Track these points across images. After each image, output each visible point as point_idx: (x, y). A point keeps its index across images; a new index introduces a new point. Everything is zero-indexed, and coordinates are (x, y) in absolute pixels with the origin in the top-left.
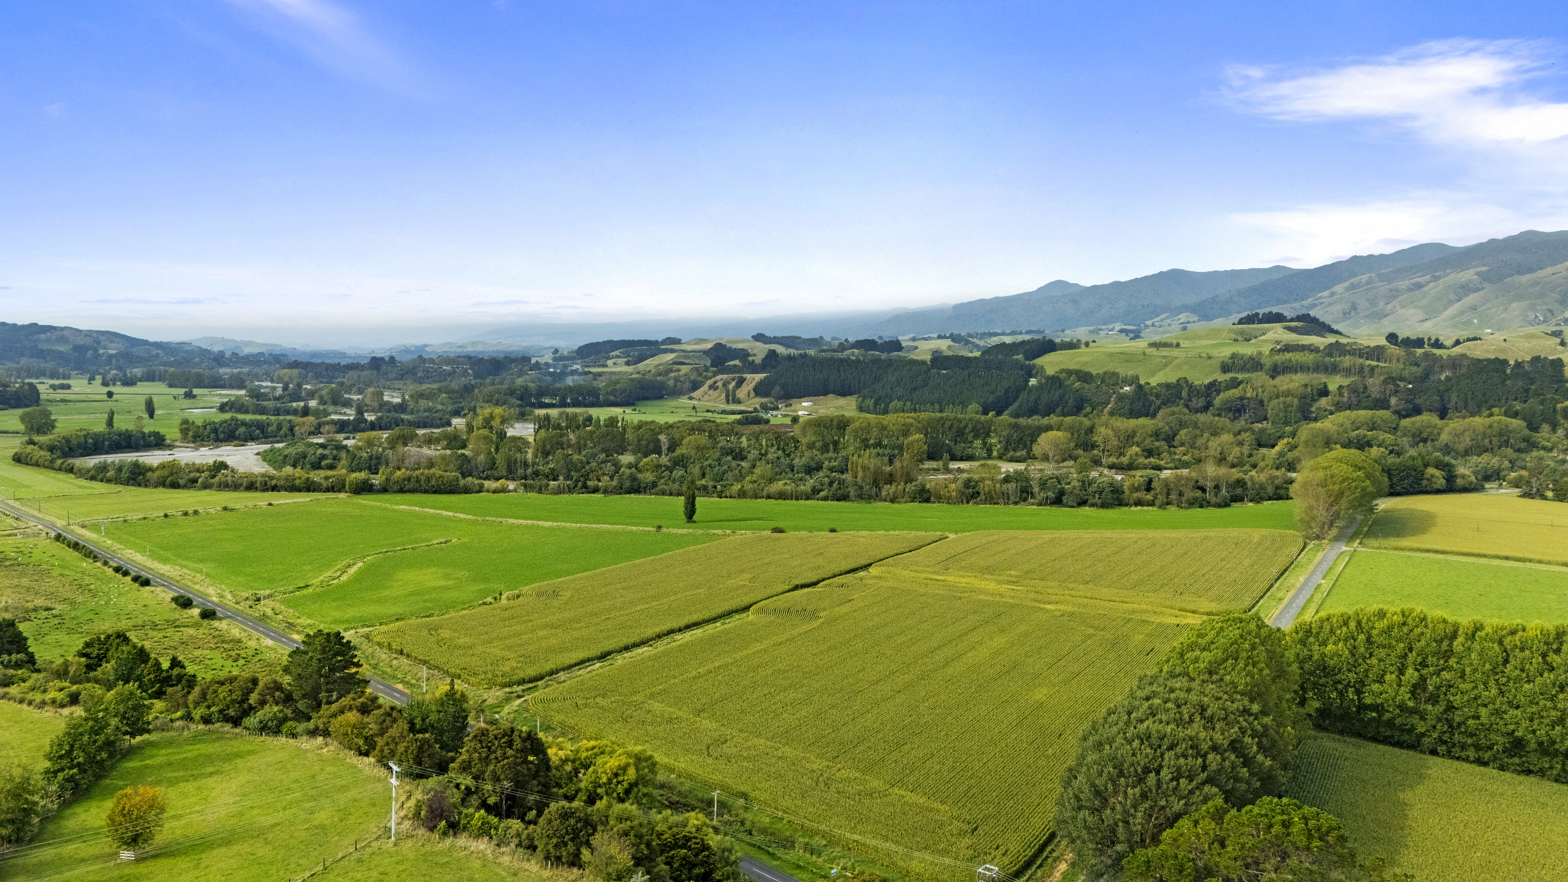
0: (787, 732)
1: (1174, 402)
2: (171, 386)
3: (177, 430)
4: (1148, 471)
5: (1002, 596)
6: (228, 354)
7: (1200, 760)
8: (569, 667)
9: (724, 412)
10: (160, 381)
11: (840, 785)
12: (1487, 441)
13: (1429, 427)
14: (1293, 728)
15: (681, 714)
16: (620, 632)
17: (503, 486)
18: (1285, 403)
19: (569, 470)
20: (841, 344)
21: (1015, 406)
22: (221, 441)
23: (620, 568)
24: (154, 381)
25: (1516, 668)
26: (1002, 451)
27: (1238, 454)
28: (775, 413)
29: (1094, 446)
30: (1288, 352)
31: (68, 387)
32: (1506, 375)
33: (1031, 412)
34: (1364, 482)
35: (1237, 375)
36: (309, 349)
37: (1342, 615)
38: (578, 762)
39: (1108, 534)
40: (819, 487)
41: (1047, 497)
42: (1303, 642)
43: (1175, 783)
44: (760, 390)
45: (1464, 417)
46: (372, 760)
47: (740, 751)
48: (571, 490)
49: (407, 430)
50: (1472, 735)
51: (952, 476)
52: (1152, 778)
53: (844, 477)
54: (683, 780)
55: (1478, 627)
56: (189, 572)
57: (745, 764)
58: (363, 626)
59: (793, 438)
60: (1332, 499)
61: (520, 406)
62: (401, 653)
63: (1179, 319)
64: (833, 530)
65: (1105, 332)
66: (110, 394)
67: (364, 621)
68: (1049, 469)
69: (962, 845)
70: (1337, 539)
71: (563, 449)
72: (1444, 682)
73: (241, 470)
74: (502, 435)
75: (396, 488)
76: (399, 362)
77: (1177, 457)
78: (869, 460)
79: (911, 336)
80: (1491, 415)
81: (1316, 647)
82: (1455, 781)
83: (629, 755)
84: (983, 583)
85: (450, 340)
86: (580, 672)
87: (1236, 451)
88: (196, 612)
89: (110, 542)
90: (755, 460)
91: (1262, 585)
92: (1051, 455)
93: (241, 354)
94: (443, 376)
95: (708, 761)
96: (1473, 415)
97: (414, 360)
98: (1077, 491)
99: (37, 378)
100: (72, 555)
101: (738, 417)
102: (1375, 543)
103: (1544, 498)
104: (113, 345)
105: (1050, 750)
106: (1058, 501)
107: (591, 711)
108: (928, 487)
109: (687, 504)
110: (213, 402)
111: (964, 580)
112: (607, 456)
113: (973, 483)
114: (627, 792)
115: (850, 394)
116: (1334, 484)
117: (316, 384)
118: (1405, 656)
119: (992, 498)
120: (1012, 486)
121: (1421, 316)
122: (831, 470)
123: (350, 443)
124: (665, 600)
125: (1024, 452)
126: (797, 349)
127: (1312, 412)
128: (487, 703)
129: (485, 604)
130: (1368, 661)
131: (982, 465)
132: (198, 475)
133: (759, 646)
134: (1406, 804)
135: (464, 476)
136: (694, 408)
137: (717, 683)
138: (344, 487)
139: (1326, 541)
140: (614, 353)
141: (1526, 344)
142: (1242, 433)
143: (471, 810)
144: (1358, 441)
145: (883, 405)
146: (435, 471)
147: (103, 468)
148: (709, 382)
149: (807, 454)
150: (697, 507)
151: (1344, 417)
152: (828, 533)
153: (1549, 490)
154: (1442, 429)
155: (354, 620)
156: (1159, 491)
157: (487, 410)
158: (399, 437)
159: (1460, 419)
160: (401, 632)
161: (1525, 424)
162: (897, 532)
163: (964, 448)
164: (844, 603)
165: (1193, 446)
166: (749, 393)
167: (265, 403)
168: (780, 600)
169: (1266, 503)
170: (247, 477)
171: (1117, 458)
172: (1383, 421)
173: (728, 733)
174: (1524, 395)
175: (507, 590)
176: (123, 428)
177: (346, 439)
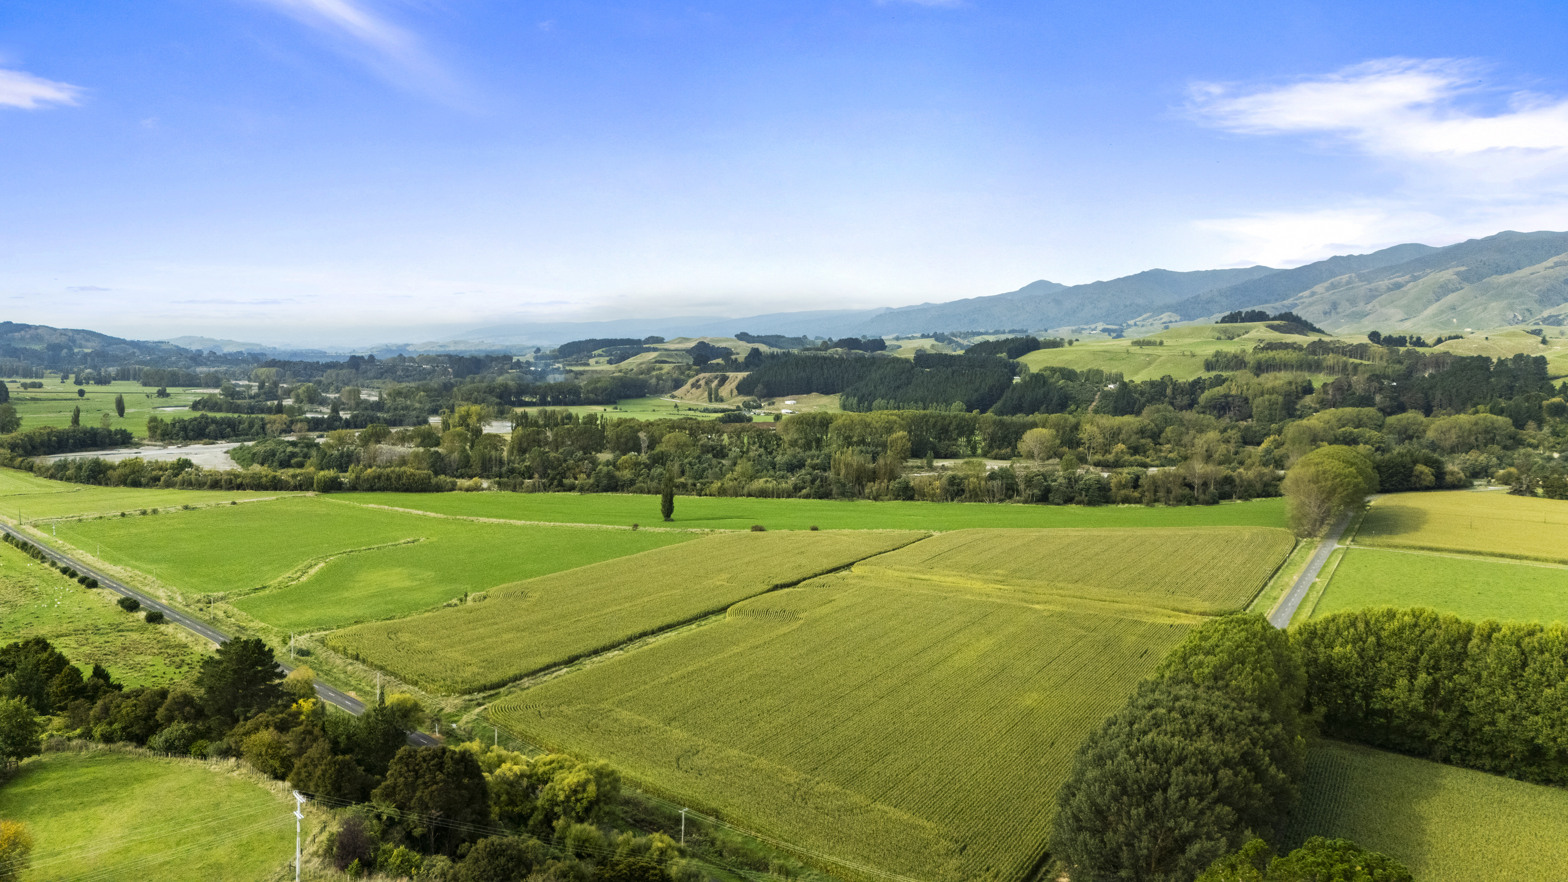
0: (763, 742)
1: (1159, 399)
2: (145, 384)
3: (145, 428)
4: (1135, 468)
5: (988, 595)
6: (205, 353)
7: (1210, 776)
8: (533, 673)
9: (706, 410)
10: (134, 379)
11: (819, 800)
12: (1473, 438)
13: (1415, 424)
14: (1302, 737)
15: (649, 722)
16: (590, 634)
17: (476, 484)
18: (1270, 401)
19: (546, 468)
20: (825, 343)
21: (999, 404)
22: (190, 440)
23: (593, 568)
24: (128, 379)
25: (1535, 671)
26: (987, 448)
27: (1225, 452)
28: (757, 411)
29: (1079, 443)
30: (1272, 350)
31: (40, 386)
32: (1490, 373)
33: (1016, 410)
34: (1356, 478)
35: (1221, 373)
36: (289, 349)
37: (1349, 616)
38: (535, 778)
39: (1096, 532)
40: (801, 485)
41: (1033, 495)
42: (1308, 644)
43: (1183, 802)
44: (743, 388)
45: (1450, 415)
46: (287, 784)
47: (712, 763)
48: (546, 488)
49: (378, 428)
50: (1487, 743)
51: (936, 474)
52: (1158, 798)
53: (826, 474)
54: (649, 795)
55: (1495, 628)
56: (140, 574)
57: (717, 777)
58: (319, 630)
59: (775, 435)
60: (1324, 496)
61: (499, 404)
62: (357, 658)
63: (1161, 319)
64: (814, 529)
65: (1088, 331)
66: (81, 393)
67: (320, 624)
68: (1035, 466)
69: (950, 867)
70: (1329, 536)
71: (540, 446)
72: (1458, 686)
73: (206, 468)
74: (478, 432)
75: (366, 486)
76: (378, 361)
77: (1163, 454)
78: (852, 457)
79: (895, 335)
80: (1477, 412)
81: (1322, 649)
82: (1472, 792)
83: (589, 770)
84: (969, 582)
85: (433, 340)
86: (545, 678)
87: (1222, 448)
88: (142, 615)
89: (61, 542)
90: (736, 458)
91: (1256, 584)
92: (1036, 453)
93: (219, 353)
94: (424, 375)
95: (677, 774)
96: (1458, 412)
97: (394, 359)
98: (1063, 489)
99: (9, 377)
100: (18, 556)
101: (720, 415)
102: (1368, 540)
103: (1535, 495)
104: (88, 344)
105: (1043, 760)
106: (1044, 498)
107: (555, 720)
108: (912, 484)
109: (664, 503)
110: (187, 401)
111: (950, 579)
112: (585, 454)
113: (958, 481)
114: (587, 810)
115: (834, 393)
116: (1326, 480)
117: (293, 383)
118: (1416, 660)
119: (977, 495)
120: (997, 483)
121: (1401, 316)
122: (814, 467)
123: (321, 441)
124: (638, 601)
125: (1009, 450)
126: (781, 348)
127: (1297, 409)
128: (444, 711)
129: (449, 605)
130: (1379, 665)
131: (966, 463)
132: (161, 473)
133: (736, 650)
134: (1422, 818)
135: (436, 474)
136: (676, 406)
137: (689, 689)
138: (312, 486)
139: (1318, 539)
140: (596, 352)
141: (1508, 343)
142: (1230, 430)
143: (390, 845)
144: (1345, 438)
145: (866, 403)
146: (408, 469)
147: (63, 466)
148: (692, 381)
149: (789, 452)
150: (675, 504)
151: (1329, 414)
152: (809, 532)
153: (1539, 486)
154: (1427, 426)
155: (310, 623)
156: (1146, 487)
157: (465, 408)
158: (372, 435)
159: (1446, 417)
160: (359, 636)
161: (1511, 421)
162: (881, 530)
163: (949, 446)
164: (825, 604)
165: (1178, 443)
166: (732, 391)
167: (239, 402)
168: (758, 600)
169: (1256, 501)
170: (211, 475)
171: (1103, 456)
172: (1369, 418)
173: (700, 743)
174: (1509, 392)
175: (473, 591)
176: (89, 426)
177: (319, 437)
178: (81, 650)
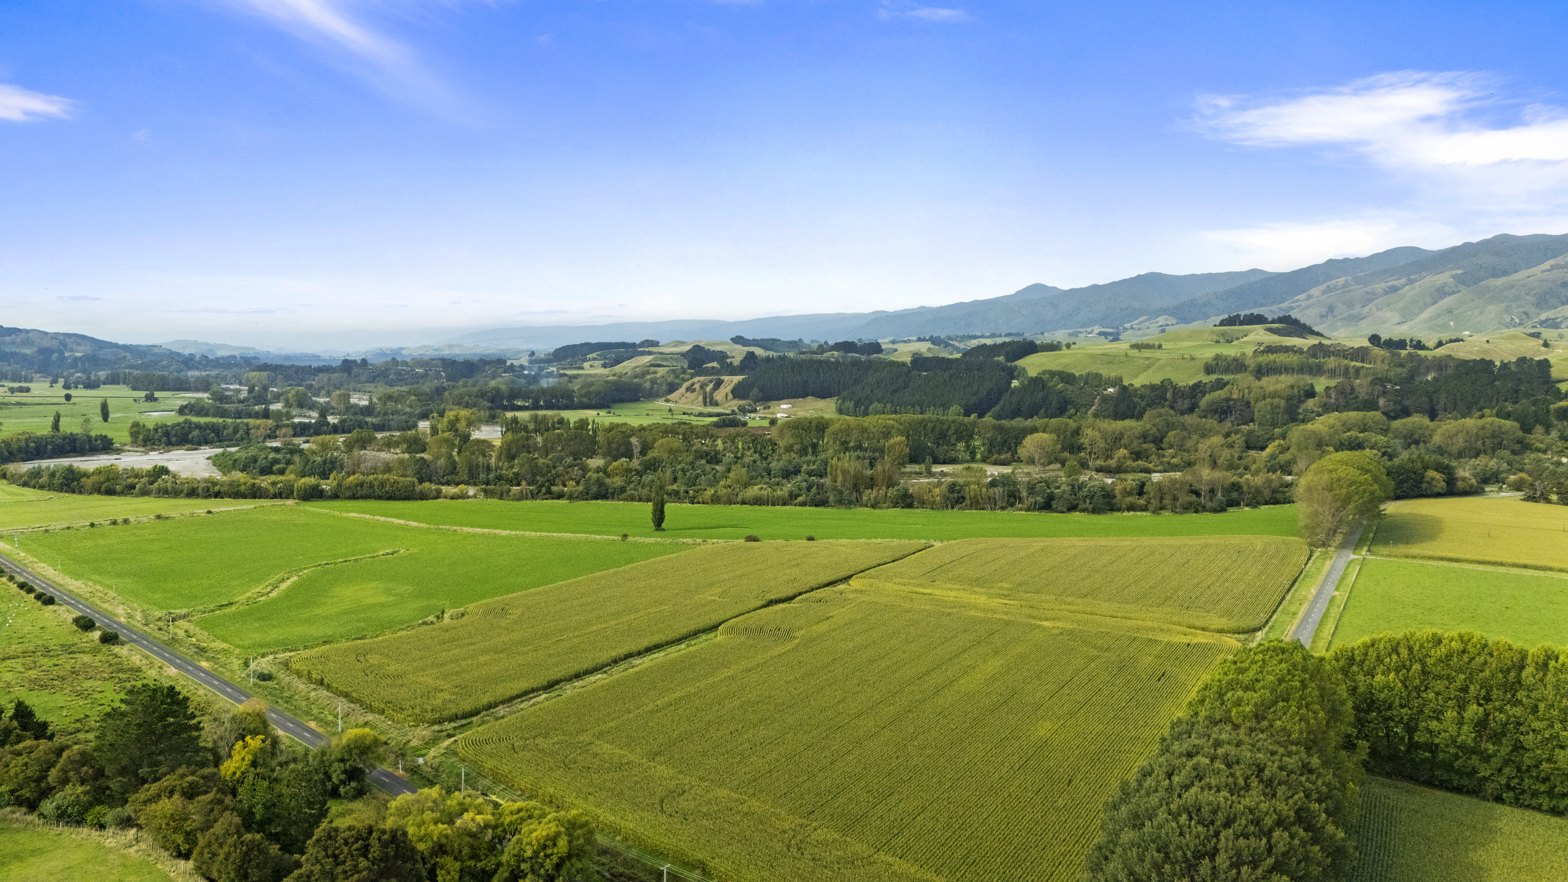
0: (755, 780)
1: (1159, 404)
2: (134, 389)
3: (127, 434)
4: (1139, 474)
5: (994, 611)
6: (198, 357)
7: (1264, 841)
8: (510, 700)
9: (700, 414)
10: (124, 383)
12: (1480, 443)
13: (1420, 429)
15: (632, 757)
16: (572, 656)
17: (462, 491)
18: (1272, 404)
19: (534, 475)
20: (820, 346)
21: (996, 409)
22: (173, 445)
23: (578, 582)
24: (118, 384)
26: (986, 454)
27: (1229, 457)
28: (753, 415)
29: (1080, 449)
30: (1272, 353)
31: (28, 390)
32: (1494, 376)
33: (1014, 415)
34: (1371, 485)
35: (1221, 376)
36: (284, 352)
37: (1390, 640)
38: (500, 829)
39: (1103, 541)
40: (797, 492)
41: (1035, 503)
43: (1234, 871)
44: (738, 392)
45: (1456, 419)
46: (191, 864)
47: (700, 805)
48: (533, 496)
49: (365, 434)
51: (936, 480)
52: (1205, 865)
53: (822, 481)
54: (629, 844)
55: (1551, 655)
56: (101, 588)
57: (705, 822)
58: (284, 651)
59: (770, 440)
60: (1339, 504)
61: (490, 408)
62: (321, 683)
63: (1157, 322)
64: (811, 539)
65: (1084, 335)
66: (68, 397)
67: (286, 645)
68: (1035, 472)
70: (1343, 546)
71: (529, 452)
73: (184, 475)
74: (466, 438)
75: (348, 494)
76: (371, 365)
77: (1165, 459)
78: (849, 463)
79: (891, 339)
80: (1482, 417)
81: (1361, 677)
82: (1532, 836)
83: (561, 821)
84: (973, 596)
86: (522, 706)
87: (1226, 453)
88: (96, 635)
89: (23, 554)
90: (730, 464)
91: (1273, 598)
92: (1037, 458)
93: (211, 358)
94: (417, 379)
95: (661, 819)
96: (1464, 417)
97: (387, 363)
98: (1066, 496)
101: (715, 419)
102: (1385, 550)
103: (1548, 501)
104: (79, 348)
105: (1060, 801)
106: (1047, 506)
107: (528, 755)
108: (911, 491)
109: (655, 511)
110: (175, 405)
111: (953, 594)
112: (575, 459)
113: (958, 488)
114: (558, 866)
115: (830, 396)
116: (1341, 488)
117: (284, 387)
119: (978, 503)
120: (998, 490)
121: (1398, 319)
122: (810, 474)
123: (305, 446)
124: (625, 619)
125: (1009, 455)
126: (776, 351)
127: (1299, 413)
128: (412, 744)
129: (425, 623)
131: (966, 468)
132: (137, 480)
133: (727, 673)
134: (1481, 868)
135: (421, 481)
136: (670, 410)
137: (676, 718)
138: (292, 493)
139: (1332, 549)
140: (591, 356)
141: (1509, 346)
142: (1233, 435)
144: (1350, 443)
145: (863, 407)
146: (392, 477)
147: (36, 474)
148: (686, 384)
149: (785, 457)
150: (666, 514)
151: (1333, 418)
152: (805, 541)
153: (1554, 493)
154: (1434, 430)
155: (276, 643)
156: (1152, 494)
157: (454, 413)
158: (357, 441)
159: (1452, 421)
160: (325, 659)
161: (1518, 425)
162: (879, 540)
163: (947, 451)
164: (822, 621)
165: (1181, 448)
166: (727, 395)
167: (227, 406)
168: (752, 617)
169: (1263, 508)
170: (188, 483)
171: (1105, 461)
172: (1375, 422)
173: (686, 781)
174: (1515, 396)
175: (452, 607)
176: (68, 432)
177: (304, 442)
178: (27, 675)
